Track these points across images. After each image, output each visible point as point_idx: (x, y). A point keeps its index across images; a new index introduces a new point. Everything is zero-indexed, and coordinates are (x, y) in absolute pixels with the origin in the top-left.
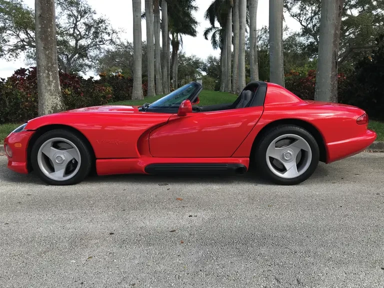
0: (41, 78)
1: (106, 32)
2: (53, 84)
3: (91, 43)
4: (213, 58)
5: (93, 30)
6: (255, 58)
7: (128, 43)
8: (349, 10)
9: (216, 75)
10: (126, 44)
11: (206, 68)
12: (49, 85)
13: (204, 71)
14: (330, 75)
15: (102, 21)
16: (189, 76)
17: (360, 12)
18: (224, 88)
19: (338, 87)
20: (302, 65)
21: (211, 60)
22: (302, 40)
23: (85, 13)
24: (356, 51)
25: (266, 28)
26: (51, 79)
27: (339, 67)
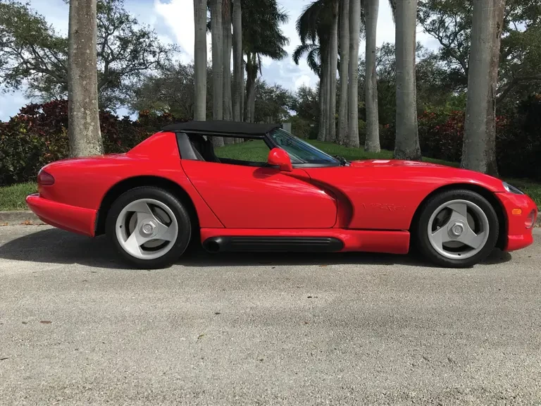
0: (75, 119)
1: (150, 51)
2: (91, 128)
3: (128, 66)
4: (307, 90)
5: (131, 47)
6: (373, 92)
7: (180, 66)
8: (511, 23)
9: (311, 116)
10: (177, 68)
11: (296, 105)
12: (86, 128)
13: (293, 110)
14: (485, 120)
15: (144, 34)
16: (271, 117)
17: (528, 26)
18: (324, 136)
19: (496, 137)
20: (441, 102)
21: (304, 92)
22: (442, 65)
23: (122, 23)
24: (523, 83)
25: (388, 47)
26: (89, 120)
27: (498, 105)
